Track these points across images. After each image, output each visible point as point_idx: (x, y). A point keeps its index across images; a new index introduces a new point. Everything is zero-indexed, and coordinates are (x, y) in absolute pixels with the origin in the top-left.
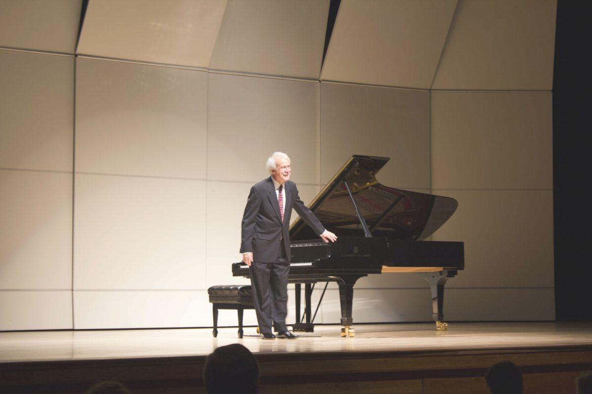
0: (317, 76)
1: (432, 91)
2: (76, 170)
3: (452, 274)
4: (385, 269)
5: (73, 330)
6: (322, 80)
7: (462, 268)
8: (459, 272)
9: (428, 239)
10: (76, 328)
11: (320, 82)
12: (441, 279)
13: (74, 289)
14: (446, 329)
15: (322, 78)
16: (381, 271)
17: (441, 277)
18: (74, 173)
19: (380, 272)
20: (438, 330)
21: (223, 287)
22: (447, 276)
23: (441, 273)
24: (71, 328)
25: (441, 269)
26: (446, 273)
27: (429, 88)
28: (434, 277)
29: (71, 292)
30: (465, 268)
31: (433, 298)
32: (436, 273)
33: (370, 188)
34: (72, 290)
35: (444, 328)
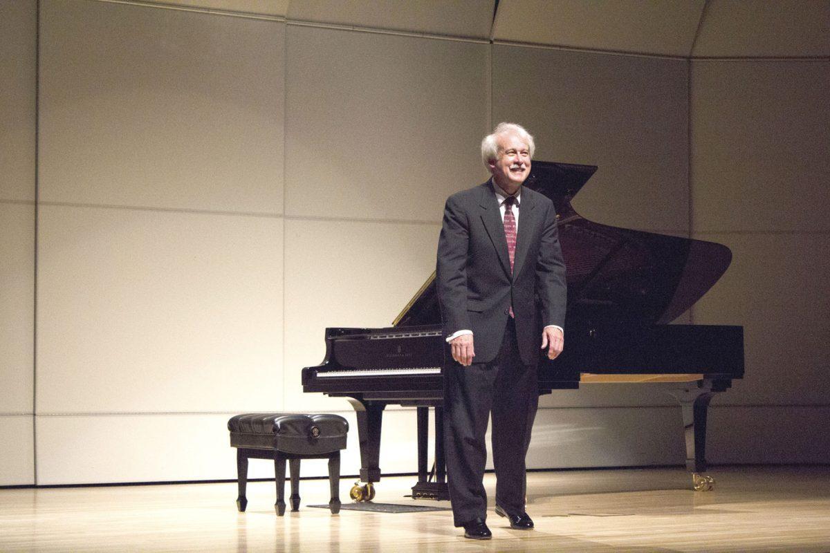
0: (486, 33)
1: (694, 60)
2: (41, 198)
3: (721, 385)
4: (586, 378)
5: (35, 487)
6: (495, 40)
7: (741, 376)
8: (734, 382)
9: (677, 321)
10: (39, 483)
11: (491, 42)
12: (702, 395)
13: (36, 413)
14: (710, 489)
15: (496, 35)
16: (578, 383)
17: (702, 391)
18: (36, 203)
19: (576, 386)
20: (695, 490)
21: (253, 418)
22: (713, 390)
23: (700, 383)
24: (32, 482)
25: (700, 377)
26: (709, 385)
27: (687, 54)
28: (687, 391)
29: (31, 418)
30: (745, 375)
31: (685, 425)
32: (690, 383)
33: (567, 226)
34: (34, 415)
35: (706, 487)
